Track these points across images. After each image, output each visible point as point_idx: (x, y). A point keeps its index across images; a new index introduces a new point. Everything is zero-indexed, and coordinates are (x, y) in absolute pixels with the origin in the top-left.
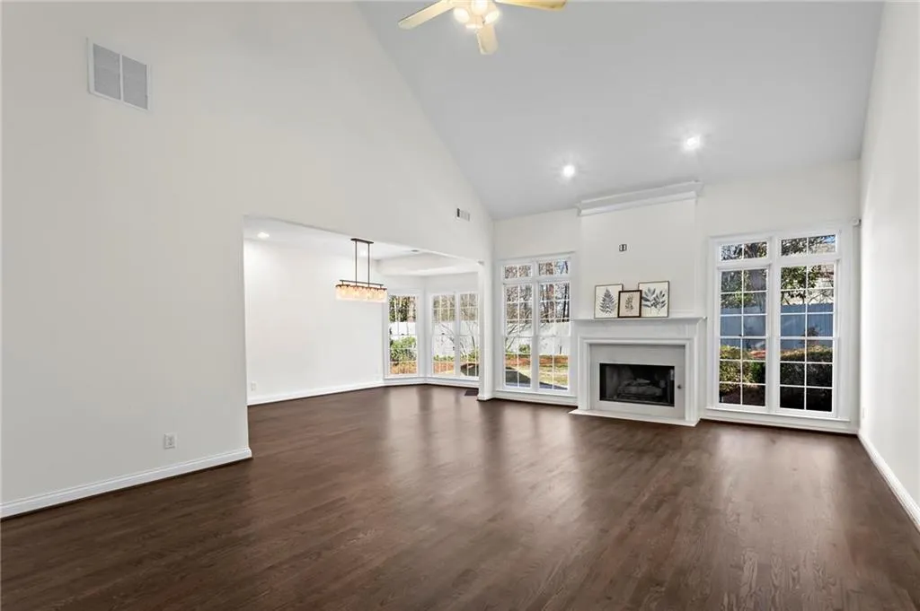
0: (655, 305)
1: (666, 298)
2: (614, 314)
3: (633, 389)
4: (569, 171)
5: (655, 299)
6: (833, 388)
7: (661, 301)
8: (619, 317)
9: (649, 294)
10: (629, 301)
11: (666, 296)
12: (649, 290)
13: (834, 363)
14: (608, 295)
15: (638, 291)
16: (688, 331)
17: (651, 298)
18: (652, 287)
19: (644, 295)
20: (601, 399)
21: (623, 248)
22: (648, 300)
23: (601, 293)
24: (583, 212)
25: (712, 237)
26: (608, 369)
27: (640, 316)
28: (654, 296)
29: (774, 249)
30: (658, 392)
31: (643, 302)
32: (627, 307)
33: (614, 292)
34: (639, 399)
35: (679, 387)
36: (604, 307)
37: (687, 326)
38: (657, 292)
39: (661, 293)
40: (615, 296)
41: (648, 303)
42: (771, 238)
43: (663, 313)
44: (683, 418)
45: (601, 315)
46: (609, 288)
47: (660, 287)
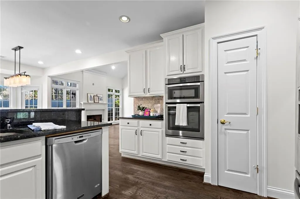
0: (101, 100)
6: (120, 116)
8: (94, 102)
10: (96, 98)
11: (102, 98)
13: (120, 112)
14: (91, 96)
15: (97, 96)
18: (100, 95)
19: (99, 97)
21: (93, 84)
23: (89, 96)
25: (107, 87)
26: (88, 117)
27: (99, 103)
31: (99, 99)
32: (96, 100)
33: (92, 96)
35: (103, 119)
36: (91, 100)
37: (105, 105)
40: (93, 97)
43: (102, 102)
45: (90, 102)
46: (91, 94)
47: (101, 96)
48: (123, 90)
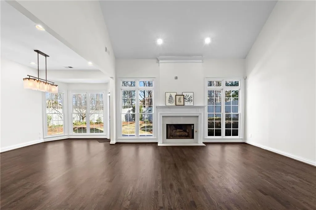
0: (189, 101)
1: (192, 98)
2: (174, 104)
3: (178, 134)
4: (160, 41)
5: (189, 99)
6: (239, 129)
7: (191, 99)
8: (176, 105)
9: (187, 97)
10: (180, 99)
11: (193, 98)
12: (186, 95)
13: (239, 121)
14: (171, 96)
15: (182, 95)
16: (200, 111)
17: (187, 98)
18: (188, 94)
19: (185, 97)
20: (167, 139)
21: (176, 78)
22: (186, 99)
23: (168, 95)
24: (160, 61)
25: (206, 78)
26: (168, 126)
27: (184, 105)
28: (189, 97)
29: (223, 84)
30: (187, 134)
31: (185, 100)
32: (179, 101)
33: (173, 95)
34: (180, 137)
35: (196, 132)
36: (170, 101)
37: (199, 109)
38: (190, 96)
39: (191, 96)
40: (174, 97)
41: (186, 100)
42: (223, 80)
43: (192, 104)
44: (197, 143)
45: (168, 104)
46: (171, 93)
47: (191, 94)
48: (245, 79)
